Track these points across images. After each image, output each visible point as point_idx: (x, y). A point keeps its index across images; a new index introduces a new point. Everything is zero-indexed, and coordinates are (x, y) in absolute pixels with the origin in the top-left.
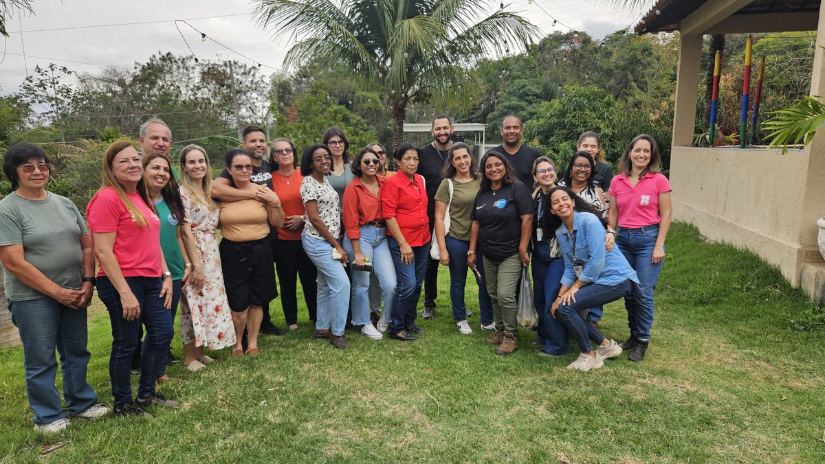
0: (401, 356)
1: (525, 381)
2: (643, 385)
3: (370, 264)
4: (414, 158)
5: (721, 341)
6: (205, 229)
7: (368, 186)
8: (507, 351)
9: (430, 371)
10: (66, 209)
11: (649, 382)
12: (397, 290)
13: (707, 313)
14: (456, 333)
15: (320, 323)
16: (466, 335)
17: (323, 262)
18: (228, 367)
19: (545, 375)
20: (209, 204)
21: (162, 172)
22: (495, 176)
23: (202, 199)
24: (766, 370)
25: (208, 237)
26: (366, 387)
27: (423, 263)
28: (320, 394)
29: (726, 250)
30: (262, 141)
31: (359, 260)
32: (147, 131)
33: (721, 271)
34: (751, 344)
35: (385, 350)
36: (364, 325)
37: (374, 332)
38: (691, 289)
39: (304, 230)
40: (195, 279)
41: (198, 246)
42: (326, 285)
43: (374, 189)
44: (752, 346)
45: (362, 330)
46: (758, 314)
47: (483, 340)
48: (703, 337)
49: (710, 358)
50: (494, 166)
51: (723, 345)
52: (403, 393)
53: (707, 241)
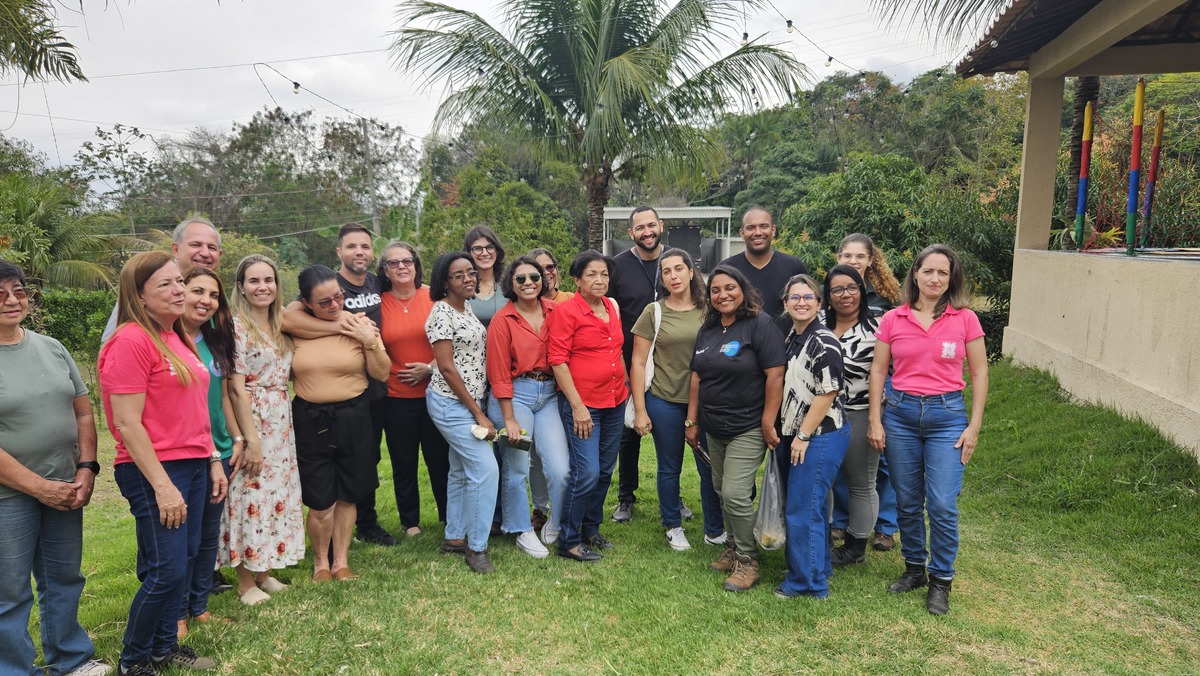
0: (572, 591)
1: (770, 644)
2: (967, 657)
3: (528, 439)
4: (602, 273)
5: (1100, 579)
6: (269, 384)
7: (526, 316)
8: (742, 585)
9: (614, 620)
10: (53, 356)
11: (977, 652)
12: (571, 482)
13: (1074, 526)
14: (664, 549)
15: (451, 528)
16: (680, 553)
17: (458, 435)
18: (301, 601)
19: (803, 633)
20: (278, 345)
21: (206, 298)
22: (726, 306)
23: (266, 337)
24: (1177, 634)
25: (274, 396)
26: (508, 645)
27: (613, 438)
28: (435, 657)
29: (1104, 418)
30: (365, 246)
31: (511, 430)
32: (184, 234)
33: (1098, 454)
34: (1149, 584)
35: (549, 577)
36: (520, 533)
37: (534, 545)
38: (1048, 483)
39: (430, 384)
40: (248, 462)
41: (257, 411)
42: (462, 470)
43: (535, 320)
44: (1150, 587)
45: (518, 540)
46: (1161, 532)
47: (705, 564)
48: (1067, 569)
49: (1080, 609)
50: (723, 290)
51: (1102, 583)
52: (568, 659)
53: (1073, 400)
